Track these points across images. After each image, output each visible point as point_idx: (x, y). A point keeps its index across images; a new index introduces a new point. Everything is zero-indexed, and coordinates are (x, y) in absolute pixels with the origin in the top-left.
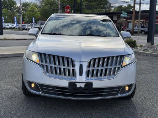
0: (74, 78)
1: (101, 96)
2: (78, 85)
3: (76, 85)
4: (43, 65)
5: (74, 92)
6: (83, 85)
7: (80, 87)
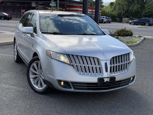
0: (101, 74)
1: (119, 86)
2: (106, 80)
3: (104, 80)
4: (73, 65)
5: (103, 86)
6: (108, 80)
7: (107, 81)
